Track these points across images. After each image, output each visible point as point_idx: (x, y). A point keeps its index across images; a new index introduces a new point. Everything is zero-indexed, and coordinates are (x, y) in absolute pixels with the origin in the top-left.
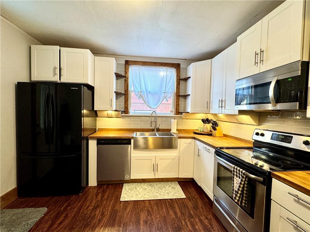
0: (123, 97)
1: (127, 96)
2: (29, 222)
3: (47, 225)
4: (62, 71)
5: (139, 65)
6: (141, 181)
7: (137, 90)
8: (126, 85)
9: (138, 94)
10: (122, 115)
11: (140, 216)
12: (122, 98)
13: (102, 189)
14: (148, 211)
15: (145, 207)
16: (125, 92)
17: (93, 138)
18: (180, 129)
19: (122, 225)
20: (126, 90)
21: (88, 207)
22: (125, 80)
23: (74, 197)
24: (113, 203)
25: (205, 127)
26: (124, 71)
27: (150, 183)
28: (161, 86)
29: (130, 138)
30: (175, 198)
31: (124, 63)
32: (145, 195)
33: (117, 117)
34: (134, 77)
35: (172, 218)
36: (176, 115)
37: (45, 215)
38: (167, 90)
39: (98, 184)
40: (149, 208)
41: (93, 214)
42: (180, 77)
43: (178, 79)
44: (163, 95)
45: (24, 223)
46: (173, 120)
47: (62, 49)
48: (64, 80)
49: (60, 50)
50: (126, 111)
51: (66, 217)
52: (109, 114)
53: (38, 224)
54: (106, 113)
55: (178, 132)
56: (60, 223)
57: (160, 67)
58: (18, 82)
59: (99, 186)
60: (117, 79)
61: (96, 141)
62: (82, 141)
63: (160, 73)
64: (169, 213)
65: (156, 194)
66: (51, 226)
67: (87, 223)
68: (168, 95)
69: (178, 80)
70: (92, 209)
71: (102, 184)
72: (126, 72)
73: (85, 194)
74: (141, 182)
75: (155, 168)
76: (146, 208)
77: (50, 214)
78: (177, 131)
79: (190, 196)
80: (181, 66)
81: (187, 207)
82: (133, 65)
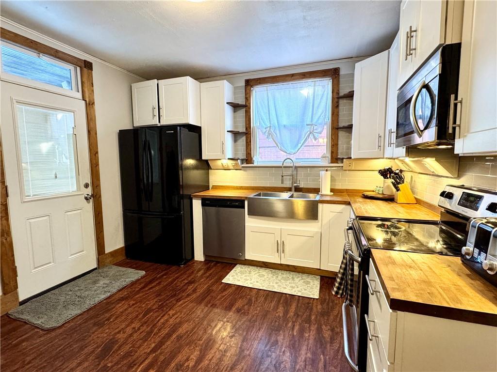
0: (244, 138)
1: (249, 136)
2: (127, 280)
3: (140, 287)
4: (161, 110)
5: (266, 83)
6: (263, 265)
7: (265, 124)
8: (247, 120)
9: (266, 132)
10: (242, 165)
11: (236, 302)
12: (242, 141)
13: (208, 265)
14: (250, 300)
15: (248, 295)
16: (246, 129)
17: (197, 197)
18: (340, 188)
19: (209, 306)
20: (247, 126)
21: (184, 280)
22: (246, 111)
23: (174, 268)
24: (212, 282)
25: (386, 184)
26: (244, 97)
27: (274, 271)
28: (304, 114)
29: (243, 199)
30: (299, 294)
31: (243, 84)
32: (257, 282)
33: (236, 170)
34: (259, 105)
35: (277, 315)
36: (331, 163)
37: (142, 278)
38: (315, 120)
39: (205, 260)
40: (253, 298)
41: (185, 287)
42: (338, 93)
43: (336, 96)
44: (307, 129)
45: (122, 280)
46: (323, 173)
47: (160, 81)
48: (164, 122)
49: (158, 84)
50: (248, 160)
51: (159, 284)
52: (224, 165)
53: (133, 284)
54: (219, 163)
55: (332, 194)
56: (151, 288)
57: (301, 82)
58: (120, 131)
59: (207, 262)
60: (235, 112)
61: (201, 201)
62: (182, 200)
63: (302, 92)
64: (277, 308)
65: (274, 284)
66: (144, 287)
67: (176, 294)
68: (316, 129)
69: (336, 100)
70: (186, 284)
71: (210, 261)
72: (247, 98)
73: (187, 267)
74: (261, 267)
75: (280, 247)
76: (249, 297)
77: (145, 278)
78: (331, 192)
79: (328, 298)
80: (342, 72)
81: (311, 309)
82: (257, 84)
